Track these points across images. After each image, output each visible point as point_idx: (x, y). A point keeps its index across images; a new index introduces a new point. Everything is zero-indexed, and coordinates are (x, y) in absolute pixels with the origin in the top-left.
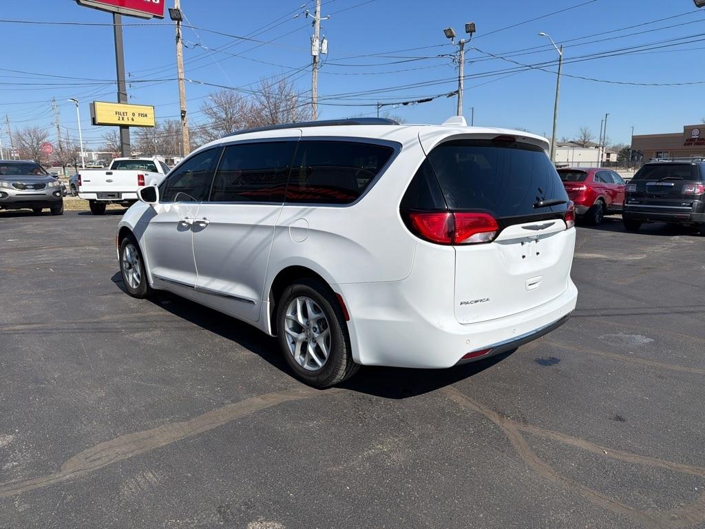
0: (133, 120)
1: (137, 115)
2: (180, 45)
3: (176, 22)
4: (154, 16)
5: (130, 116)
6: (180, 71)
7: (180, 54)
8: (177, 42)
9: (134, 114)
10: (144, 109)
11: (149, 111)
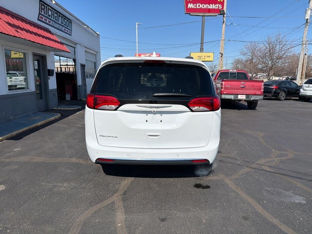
0: (204, 59)
1: (206, 57)
2: (224, 25)
3: (223, 15)
4: (219, 14)
5: (203, 57)
6: (223, 36)
7: (224, 29)
8: (223, 24)
9: (205, 57)
10: (209, 54)
11: (211, 55)
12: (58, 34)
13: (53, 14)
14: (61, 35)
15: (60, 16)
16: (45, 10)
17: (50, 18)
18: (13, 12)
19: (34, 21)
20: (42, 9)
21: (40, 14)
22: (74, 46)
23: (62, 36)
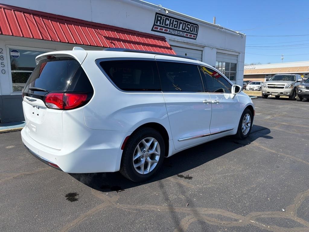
12: (177, 40)
13: (172, 22)
14: (180, 41)
15: (180, 23)
16: (162, 21)
17: (168, 26)
18: (124, 28)
19: (146, 32)
20: (158, 20)
21: (154, 25)
22: (201, 49)
23: (182, 41)
